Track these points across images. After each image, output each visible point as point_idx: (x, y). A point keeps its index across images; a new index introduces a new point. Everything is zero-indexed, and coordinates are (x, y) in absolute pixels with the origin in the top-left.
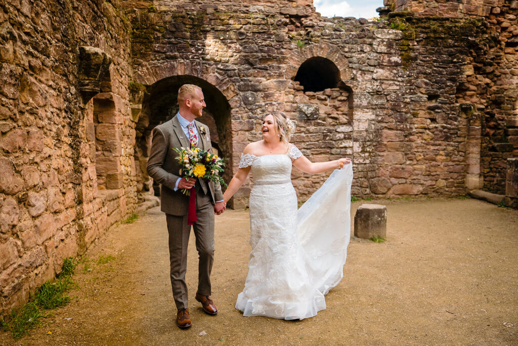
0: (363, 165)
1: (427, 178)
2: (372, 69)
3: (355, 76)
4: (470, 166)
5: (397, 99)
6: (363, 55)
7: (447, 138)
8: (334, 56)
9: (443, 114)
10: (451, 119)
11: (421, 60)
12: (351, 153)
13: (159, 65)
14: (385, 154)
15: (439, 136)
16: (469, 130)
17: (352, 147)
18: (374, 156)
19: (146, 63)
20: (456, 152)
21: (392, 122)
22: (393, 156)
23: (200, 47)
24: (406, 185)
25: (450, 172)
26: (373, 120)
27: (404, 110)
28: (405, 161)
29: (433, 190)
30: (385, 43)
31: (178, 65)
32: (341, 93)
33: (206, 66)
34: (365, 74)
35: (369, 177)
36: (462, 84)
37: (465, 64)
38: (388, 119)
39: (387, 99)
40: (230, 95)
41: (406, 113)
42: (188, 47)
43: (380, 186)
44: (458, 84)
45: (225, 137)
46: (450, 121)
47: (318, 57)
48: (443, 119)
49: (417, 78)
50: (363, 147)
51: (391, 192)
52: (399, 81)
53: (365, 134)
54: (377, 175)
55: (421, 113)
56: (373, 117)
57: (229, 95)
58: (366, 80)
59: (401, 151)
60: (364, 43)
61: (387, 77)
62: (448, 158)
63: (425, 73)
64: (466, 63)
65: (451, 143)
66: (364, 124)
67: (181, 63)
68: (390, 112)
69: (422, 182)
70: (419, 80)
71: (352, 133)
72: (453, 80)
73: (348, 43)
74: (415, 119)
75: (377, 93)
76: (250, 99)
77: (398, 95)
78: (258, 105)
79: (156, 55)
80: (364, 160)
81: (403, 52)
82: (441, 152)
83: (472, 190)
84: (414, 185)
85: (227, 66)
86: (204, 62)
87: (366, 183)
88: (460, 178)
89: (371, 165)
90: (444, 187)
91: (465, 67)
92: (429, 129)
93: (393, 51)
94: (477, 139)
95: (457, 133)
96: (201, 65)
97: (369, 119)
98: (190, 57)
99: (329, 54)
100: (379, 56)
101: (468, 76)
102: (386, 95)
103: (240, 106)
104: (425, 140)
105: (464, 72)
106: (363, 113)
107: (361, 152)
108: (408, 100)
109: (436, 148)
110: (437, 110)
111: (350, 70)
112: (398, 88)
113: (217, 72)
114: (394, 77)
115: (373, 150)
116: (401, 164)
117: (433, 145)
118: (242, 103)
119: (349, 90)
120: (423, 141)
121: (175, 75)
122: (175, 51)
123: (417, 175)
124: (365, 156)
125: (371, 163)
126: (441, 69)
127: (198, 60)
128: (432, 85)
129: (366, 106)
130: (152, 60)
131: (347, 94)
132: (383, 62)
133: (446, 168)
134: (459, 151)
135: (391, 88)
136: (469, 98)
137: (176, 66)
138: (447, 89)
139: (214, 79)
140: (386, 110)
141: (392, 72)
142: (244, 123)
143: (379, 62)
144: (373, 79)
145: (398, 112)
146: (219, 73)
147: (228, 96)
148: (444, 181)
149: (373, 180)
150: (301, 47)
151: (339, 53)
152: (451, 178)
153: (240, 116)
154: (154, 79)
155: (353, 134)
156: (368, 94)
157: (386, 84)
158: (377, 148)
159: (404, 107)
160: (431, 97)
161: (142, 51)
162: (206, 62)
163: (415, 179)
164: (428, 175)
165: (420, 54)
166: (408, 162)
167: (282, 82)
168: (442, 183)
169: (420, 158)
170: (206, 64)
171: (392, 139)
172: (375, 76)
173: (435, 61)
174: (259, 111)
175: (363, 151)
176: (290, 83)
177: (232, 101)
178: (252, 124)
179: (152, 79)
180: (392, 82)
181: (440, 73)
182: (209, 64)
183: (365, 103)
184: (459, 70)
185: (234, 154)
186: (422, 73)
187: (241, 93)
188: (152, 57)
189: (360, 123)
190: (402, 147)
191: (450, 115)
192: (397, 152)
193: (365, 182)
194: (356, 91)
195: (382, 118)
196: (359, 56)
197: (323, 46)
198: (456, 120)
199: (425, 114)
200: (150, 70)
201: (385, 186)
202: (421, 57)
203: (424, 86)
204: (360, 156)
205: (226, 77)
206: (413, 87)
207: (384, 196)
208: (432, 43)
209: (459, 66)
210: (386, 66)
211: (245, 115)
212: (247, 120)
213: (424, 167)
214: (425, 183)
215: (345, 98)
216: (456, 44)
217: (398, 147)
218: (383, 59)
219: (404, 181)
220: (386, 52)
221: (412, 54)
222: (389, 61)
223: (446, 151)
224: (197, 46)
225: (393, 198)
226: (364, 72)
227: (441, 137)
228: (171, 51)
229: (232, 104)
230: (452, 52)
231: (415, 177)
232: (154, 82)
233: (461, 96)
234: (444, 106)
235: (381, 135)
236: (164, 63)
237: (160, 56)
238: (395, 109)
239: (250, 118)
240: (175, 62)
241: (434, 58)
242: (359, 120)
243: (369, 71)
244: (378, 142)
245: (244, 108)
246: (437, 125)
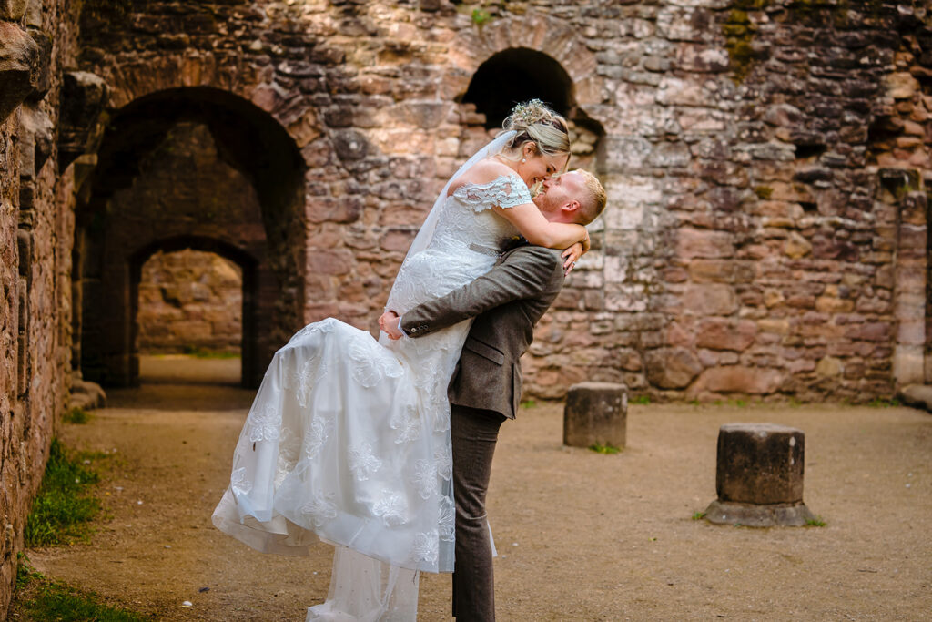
0: (627, 316)
1: (794, 352)
2: (654, 78)
3: (612, 94)
4: (903, 326)
5: (718, 154)
6: (634, 45)
7: (844, 254)
8: (560, 46)
9: (835, 192)
10: (855, 204)
11: (779, 59)
12: (598, 284)
13: (141, 61)
14: (685, 288)
15: (824, 248)
16: (900, 234)
17: (601, 270)
18: (659, 293)
19: (113, 58)
20: (869, 290)
21: (704, 209)
22: (706, 295)
23: (238, 23)
24: (739, 369)
25: (855, 340)
26: (656, 204)
27: (734, 181)
28: (735, 307)
29: (808, 383)
30: (687, 17)
31: (185, 64)
32: (578, 135)
33: (250, 67)
34: (636, 91)
35: (644, 345)
36: (884, 120)
37: (890, 72)
38: (692, 201)
39: (690, 151)
40: (307, 135)
41: (740, 188)
42: (211, 22)
43: (672, 369)
44: (872, 118)
45: (284, 235)
46: (852, 211)
47: (522, 50)
48: (835, 205)
49: (769, 101)
50: (630, 271)
51: (699, 384)
52: (722, 110)
53: (634, 237)
54: (665, 341)
55: (779, 189)
56: (656, 196)
57: (304, 136)
58: (639, 106)
59: (726, 283)
60: (636, 15)
61: (692, 99)
62: (850, 303)
63: (788, 91)
64: (893, 67)
65: (858, 266)
66: (631, 213)
67: (192, 59)
68: (701, 186)
69: (780, 362)
70: (774, 109)
71: (600, 235)
72: (861, 110)
73: (596, 17)
74: (761, 204)
75: (668, 138)
76: (353, 146)
77: (718, 143)
78: (372, 162)
79: (136, 40)
80: (632, 302)
81: (733, 40)
82: (830, 289)
83: (905, 385)
84: (760, 371)
85: (300, 68)
86: (247, 56)
87: (636, 361)
88: (880, 354)
89: (650, 316)
90: (838, 376)
91: (890, 78)
92: (799, 230)
93: (707, 37)
94: (917, 257)
95: (870, 242)
96: (240, 64)
97: (644, 203)
98: (215, 44)
99: (549, 42)
100: (672, 47)
101: (898, 100)
102: (689, 144)
103: (330, 162)
104: (789, 256)
105: (887, 89)
106: (631, 185)
107: (626, 281)
108: (745, 157)
109: (818, 276)
110: (819, 183)
111: (600, 80)
112: (720, 125)
113: (276, 80)
114: (709, 98)
115: (653, 277)
116: (726, 316)
117: (810, 269)
118: (334, 155)
119: (596, 128)
120: (784, 260)
121: (177, 85)
122: (180, 31)
123: (768, 343)
124: (633, 293)
125: (648, 310)
126: (829, 83)
127: (232, 53)
128: (806, 121)
129: (639, 170)
130: (126, 50)
131: (593, 139)
132: (681, 62)
133: (843, 330)
134: (875, 288)
135: (701, 126)
136: (904, 153)
137: (180, 63)
138: (844, 131)
139: (269, 97)
140: (689, 180)
141: (704, 86)
142: (336, 203)
143: (672, 64)
144: (658, 103)
145: (718, 184)
146: (281, 84)
147: (300, 138)
148: (837, 361)
149: (653, 352)
150: (481, 24)
151: (573, 39)
152: (857, 354)
153: (327, 186)
154: (128, 95)
155: (604, 237)
156: (645, 140)
157: (688, 116)
158: (664, 273)
159: (736, 173)
160: (806, 149)
161: (103, 30)
162: (251, 56)
163: (761, 355)
164: (798, 346)
165: (776, 43)
166: (745, 311)
167: (432, 107)
168: (831, 366)
169: (774, 301)
170: (251, 60)
171: (703, 252)
172: (661, 96)
173: (814, 62)
174: (373, 175)
175: (629, 281)
176: (452, 109)
177: (310, 152)
178: (357, 206)
179: (123, 95)
180: (704, 112)
181: (827, 91)
182: (258, 63)
183: (635, 161)
184: (875, 85)
185: (310, 278)
186: (782, 91)
187: (333, 133)
188: (126, 43)
189: (624, 211)
190: (730, 273)
191: (854, 196)
192: (716, 286)
193: (634, 356)
194: (615, 132)
195: (679, 200)
196: (624, 47)
197: (535, 22)
198: (868, 207)
199: (789, 191)
200: (120, 73)
201: (684, 370)
202: (778, 52)
203: (785, 122)
204: (622, 292)
205: (298, 92)
206: (759, 125)
207: (681, 394)
208: (807, 19)
209: (875, 75)
210: (689, 71)
211: (339, 184)
212: (344, 196)
213: (785, 324)
214: (788, 364)
215: (587, 148)
216: (867, 21)
217: (717, 271)
218: (683, 55)
219: (733, 358)
220: (689, 37)
221: (756, 45)
222: (698, 61)
223: (842, 286)
224: (231, 20)
225: (706, 401)
226: (633, 86)
227: (829, 251)
228: (172, 31)
229: (310, 159)
230: (855, 40)
231: (761, 350)
232: (127, 102)
233: (884, 146)
234: (837, 173)
235: (676, 243)
236: (152, 57)
237: (142, 42)
238: (712, 177)
239: (351, 192)
240: (178, 57)
241: (812, 55)
242: (620, 204)
243: (645, 84)
244: (668, 258)
245: (338, 168)
246: (819, 220)
